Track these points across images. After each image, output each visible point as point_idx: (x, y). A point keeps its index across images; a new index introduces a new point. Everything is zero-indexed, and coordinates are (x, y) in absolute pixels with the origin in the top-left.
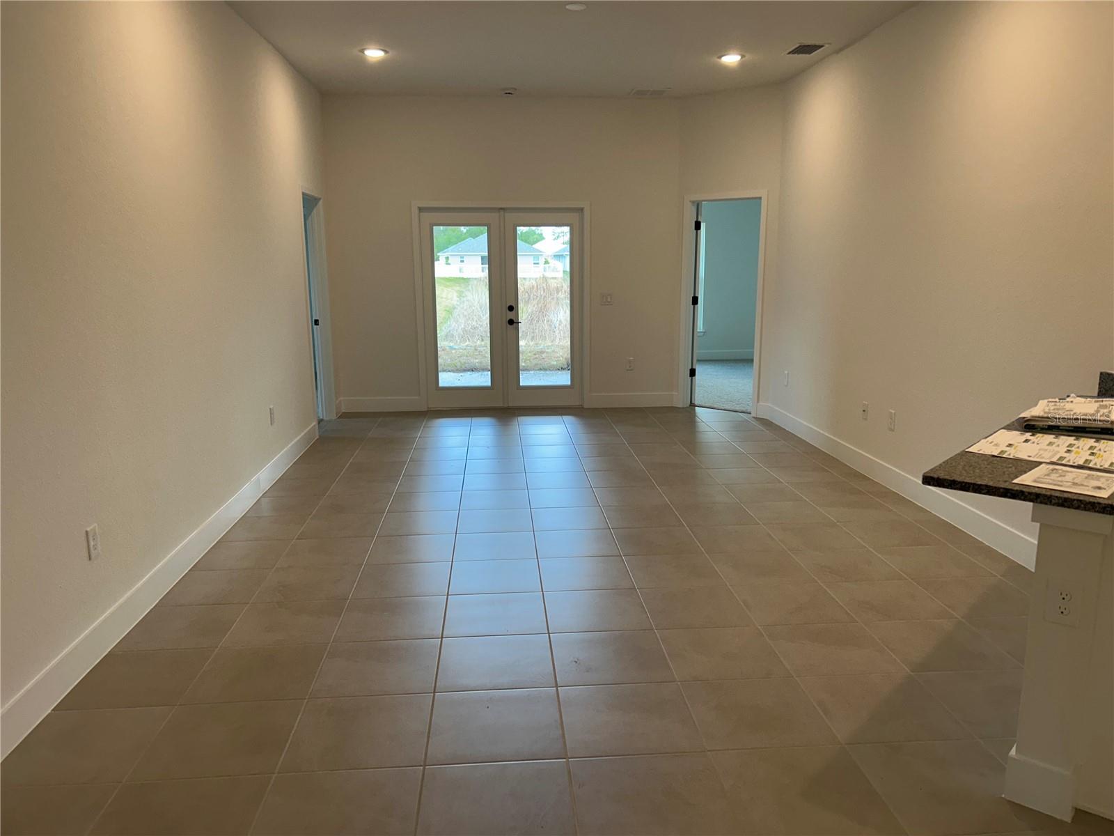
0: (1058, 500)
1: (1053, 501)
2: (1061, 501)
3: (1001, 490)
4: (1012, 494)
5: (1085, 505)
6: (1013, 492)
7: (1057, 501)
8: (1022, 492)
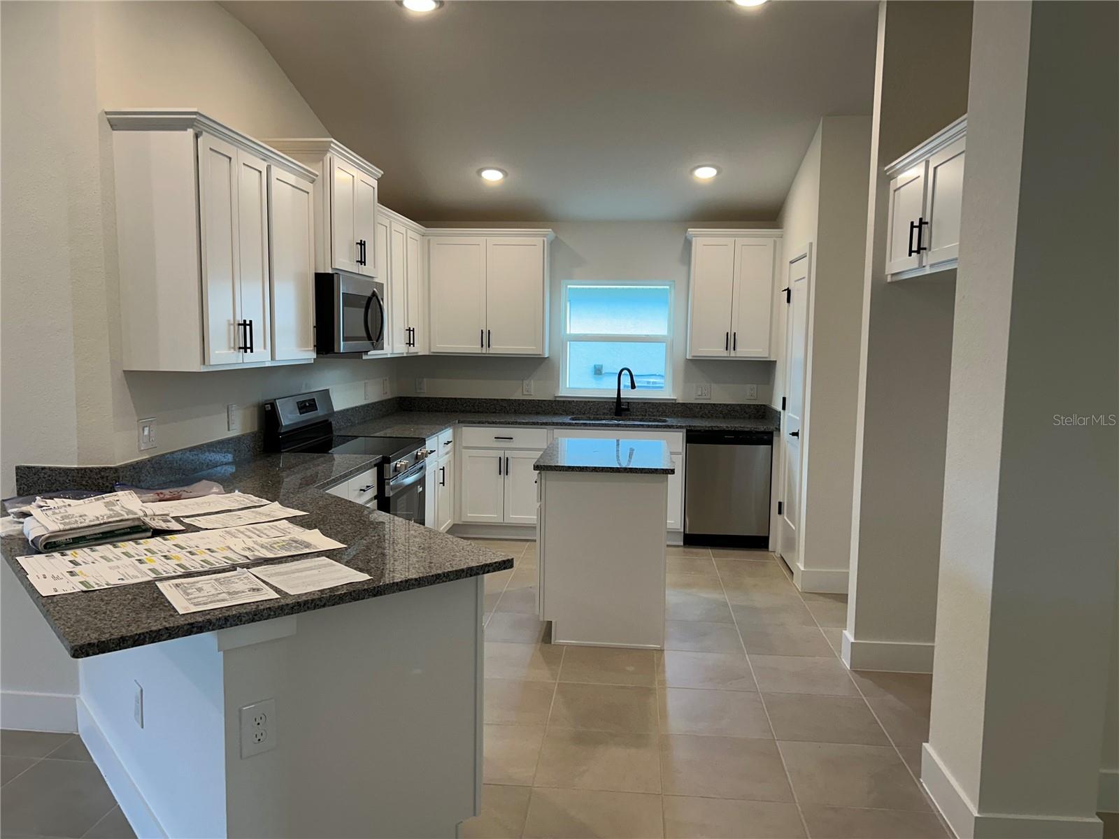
0: (248, 616)
1: (244, 619)
2: (251, 616)
3: (185, 628)
4: (197, 627)
5: (274, 612)
6: (200, 625)
7: (247, 618)
8: (209, 621)
